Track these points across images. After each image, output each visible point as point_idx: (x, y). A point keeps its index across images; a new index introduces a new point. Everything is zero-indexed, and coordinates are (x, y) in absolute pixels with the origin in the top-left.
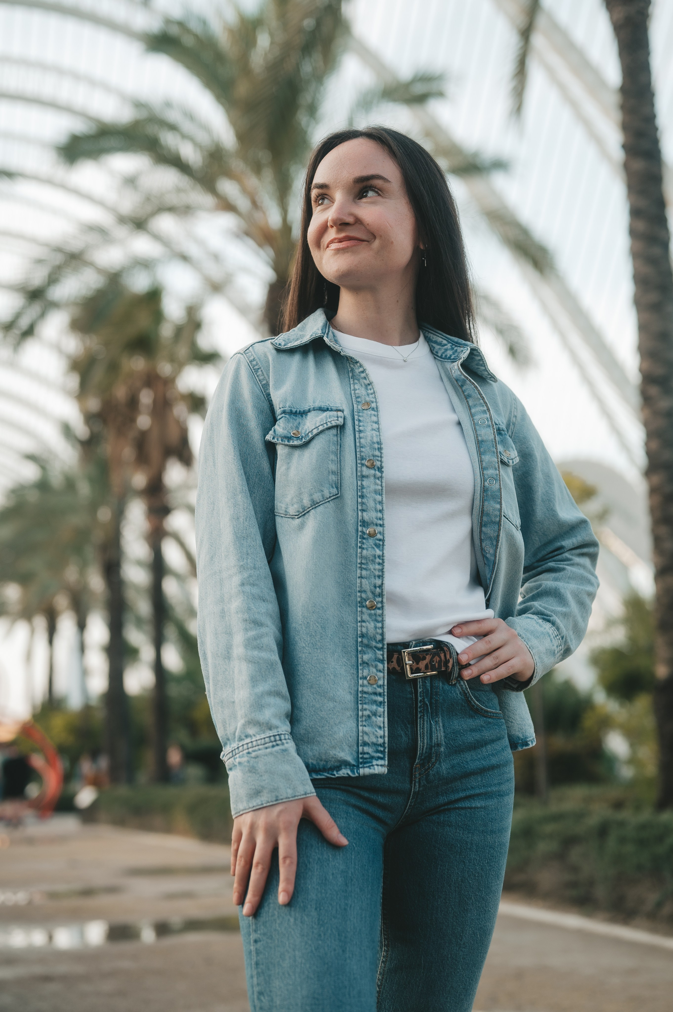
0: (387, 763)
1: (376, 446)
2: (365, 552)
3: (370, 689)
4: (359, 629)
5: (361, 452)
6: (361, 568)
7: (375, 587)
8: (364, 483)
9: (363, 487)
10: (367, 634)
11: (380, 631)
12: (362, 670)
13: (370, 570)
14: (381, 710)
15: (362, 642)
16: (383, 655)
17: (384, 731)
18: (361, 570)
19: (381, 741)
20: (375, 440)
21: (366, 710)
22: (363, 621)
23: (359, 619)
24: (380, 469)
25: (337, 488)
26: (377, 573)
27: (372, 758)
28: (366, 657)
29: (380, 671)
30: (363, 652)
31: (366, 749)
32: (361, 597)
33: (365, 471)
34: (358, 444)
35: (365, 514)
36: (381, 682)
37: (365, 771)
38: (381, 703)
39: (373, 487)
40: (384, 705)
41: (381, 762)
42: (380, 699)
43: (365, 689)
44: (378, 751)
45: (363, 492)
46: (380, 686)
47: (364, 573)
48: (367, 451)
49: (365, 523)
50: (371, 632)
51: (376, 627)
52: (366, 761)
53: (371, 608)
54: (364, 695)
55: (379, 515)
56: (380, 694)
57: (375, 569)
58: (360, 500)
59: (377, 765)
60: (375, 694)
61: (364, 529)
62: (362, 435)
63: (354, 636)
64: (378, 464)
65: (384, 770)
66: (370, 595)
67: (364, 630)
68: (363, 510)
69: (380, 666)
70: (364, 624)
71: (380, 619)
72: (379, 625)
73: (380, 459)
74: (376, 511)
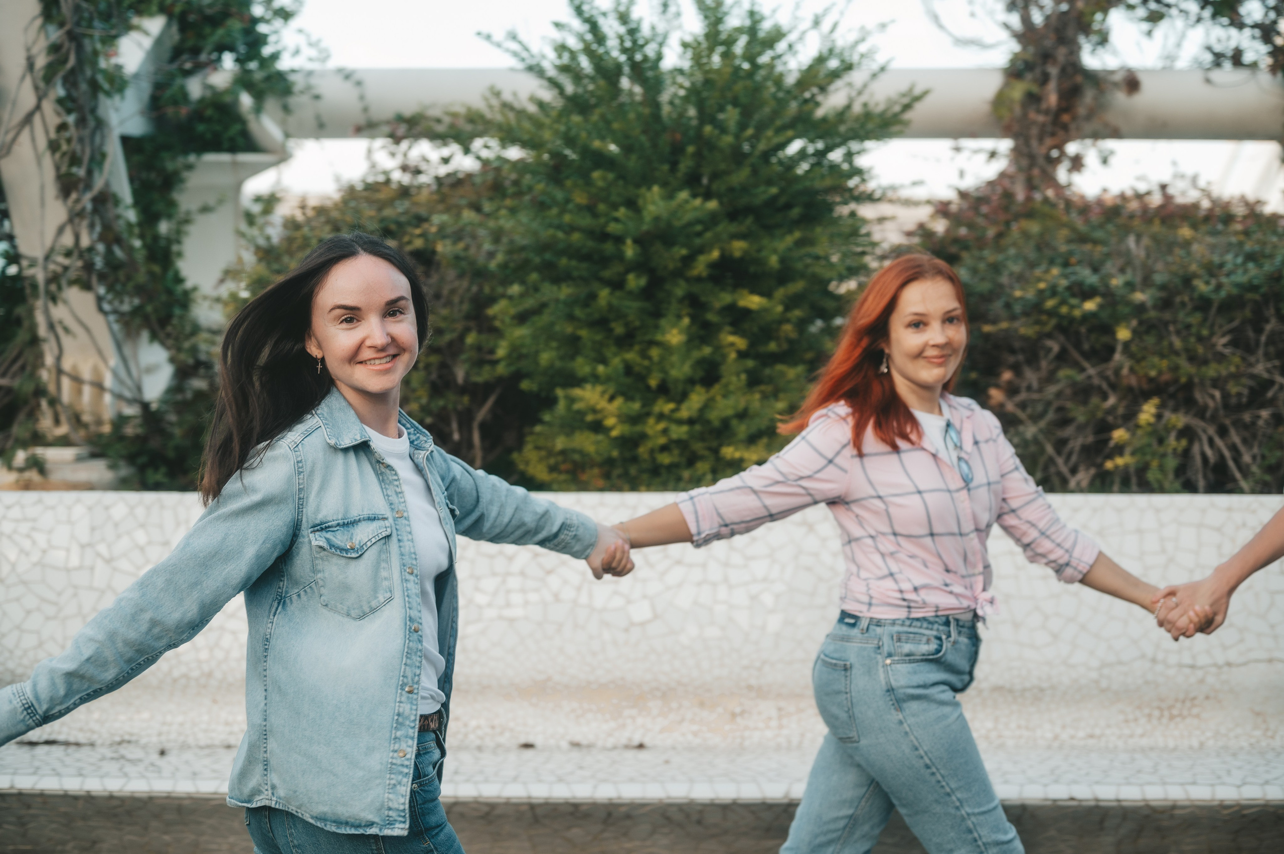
0: (407, 826)
1: (413, 556)
2: (411, 643)
3: (399, 762)
4: (397, 708)
6: (407, 658)
7: (415, 675)
10: (403, 713)
11: (414, 712)
12: (394, 743)
13: (413, 660)
14: (405, 780)
15: (397, 719)
16: (414, 733)
17: (405, 799)
19: (402, 807)
20: (412, 550)
21: (392, 779)
22: (400, 702)
23: (398, 700)
25: (391, 591)
26: (418, 664)
27: (395, 821)
28: (399, 734)
29: (409, 747)
30: (397, 729)
31: (391, 813)
32: (403, 681)
33: (407, 576)
36: (408, 756)
37: (387, 832)
38: (407, 774)
40: (409, 777)
41: (402, 826)
42: (406, 770)
43: (394, 761)
44: (400, 816)
46: (408, 759)
47: (408, 661)
48: (407, 560)
50: (407, 712)
51: (411, 709)
52: (391, 823)
53: (410, 692)
54: (393, 766)
55: (420, 615)
56: (407, 766)
57: (416, 660)
59: (399, 828)
60: (402, 765)
61: (411, 624)
62: (401, 544)
63: (391, 714)
64: (416, 571)
65: (405, 833)
66: (410, 682)
67: (401, 710)
68: (410, 608)
69: (410, 742)
70: (401, 705)
71: (415, 702)
72: (414, 707)
74: (418, 611)
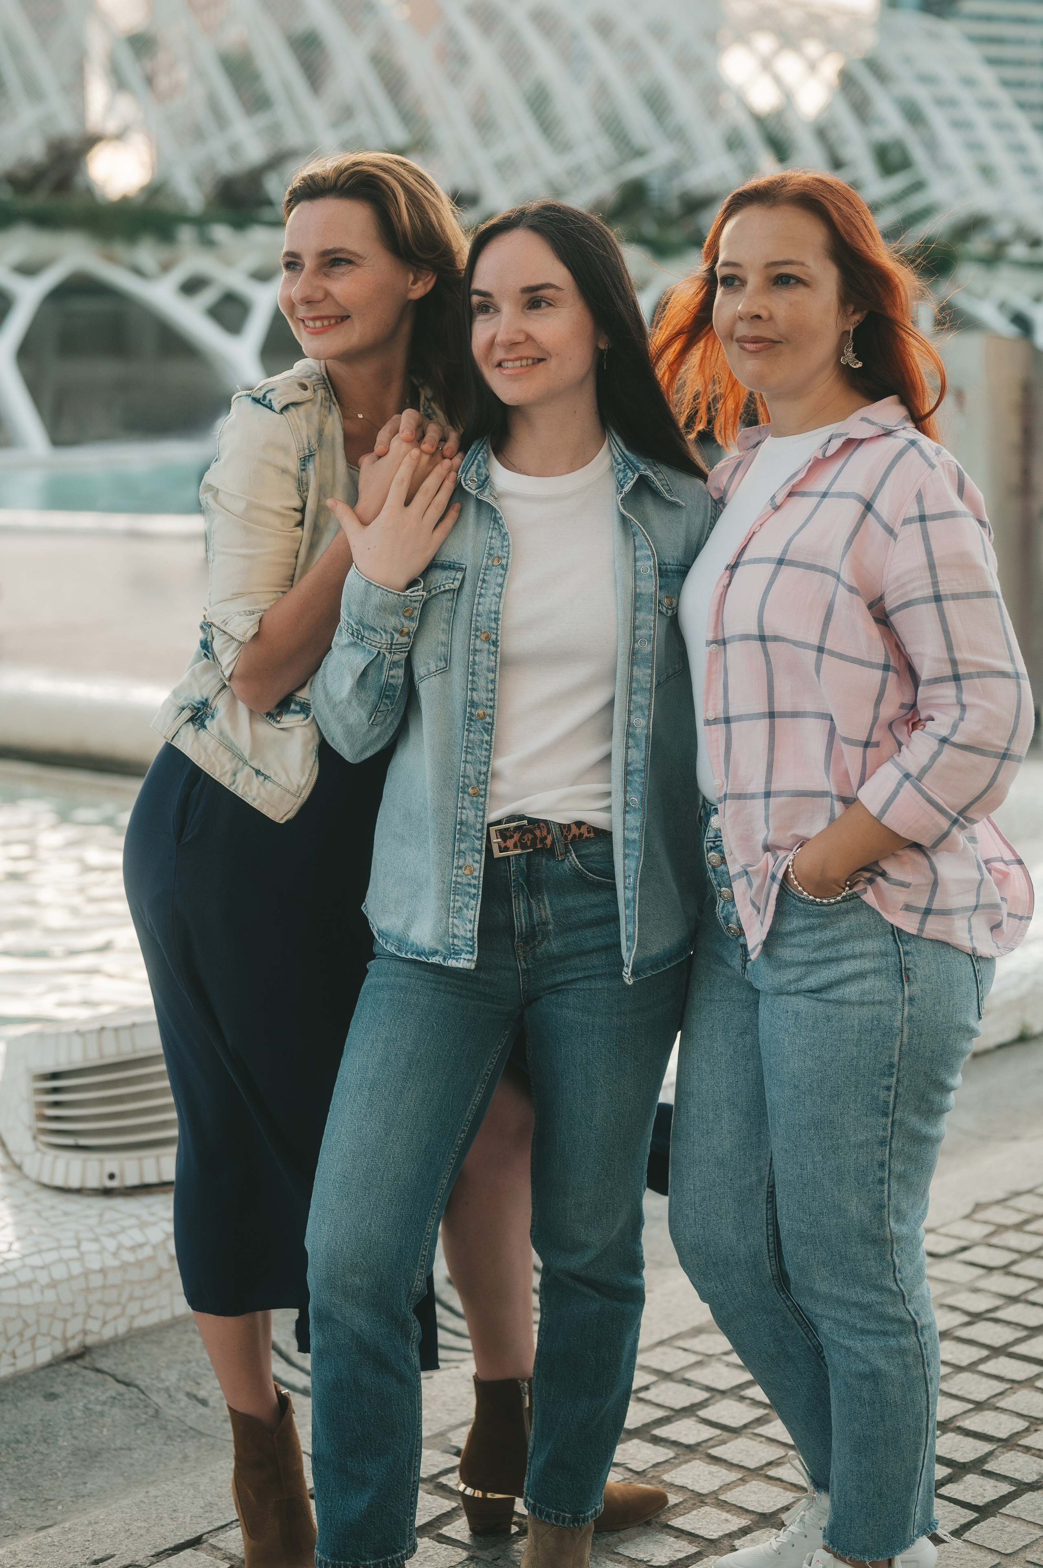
0: (475, 958)
1: (493, 616)
2: (472, 735)
3: (464, 881)
4: (459, 815)
5: (476, 621)
6: (467, 753)
7: (480, 773)
8: (477, 658)
9: (474, 663)
10: (467, 821)
11: (480, 820)
12: (458, 859)
13: (476, 754)
14: (473, 902)
15: (460, 829)
16: (481, 845)
17: (474, 925)
18: (467, 754)
19: (469, 935)
20: (493, 608)
21: (458, 901)
22: (463, 808)
23: (460, 805)
24: (495, 643)
25: (446, 661)
26: (483, 759)
27: (462, 950)
28: (463, 846)
29: (477, 862)
30: (461, 841)
31: (456, 941)
32: (464, 782)
33: (479, 644)
34: (475, 612)
35: (474, 694)
36: (476, 874)
37: (452, 963)
38: (474, 895)
39: (485, 663)
40: (478, 898)
41: (469, 957)
42: (474, 891)
43: (459, 880)
44: (467, 945)
45: (474, 669)
46: (475, 878)
47: (469, 757)
48: (482, 622)
49: (473, 704)
50: (472, 819)
51: (476, 816)
52: (455, 953)
53: (476, 795)
54: (458, 886)
55: (491, 695)
56: (474, 886)
57: (481, 755)
58: (470, 678)
59: (465, 959)
60: (469, 885)
61: (473, 711)
62: (481, 600)
63: (453, 823)
64: (493, 637)
65: (473, 966)
66: (474, 782)
67: (464, 817)
68: (473, 690)
69: (477, 857)
70: (464, 811)
71: (481, 807)
72: (480, 813)
73: (495, 631)
74: (487, 691)
